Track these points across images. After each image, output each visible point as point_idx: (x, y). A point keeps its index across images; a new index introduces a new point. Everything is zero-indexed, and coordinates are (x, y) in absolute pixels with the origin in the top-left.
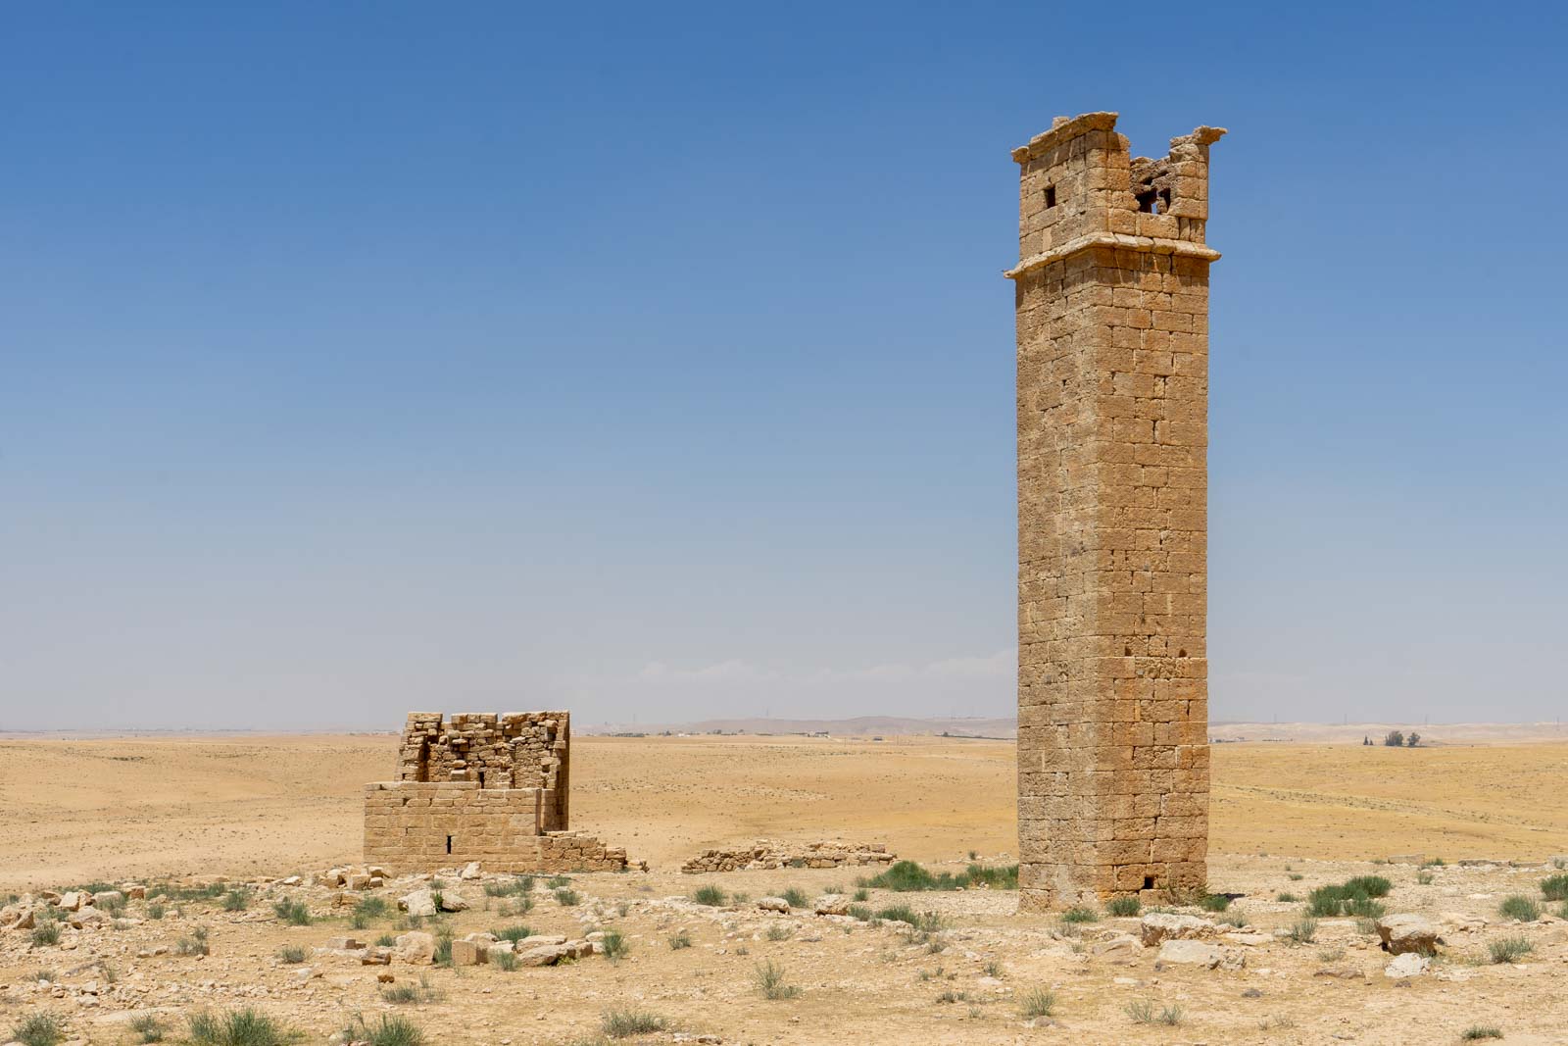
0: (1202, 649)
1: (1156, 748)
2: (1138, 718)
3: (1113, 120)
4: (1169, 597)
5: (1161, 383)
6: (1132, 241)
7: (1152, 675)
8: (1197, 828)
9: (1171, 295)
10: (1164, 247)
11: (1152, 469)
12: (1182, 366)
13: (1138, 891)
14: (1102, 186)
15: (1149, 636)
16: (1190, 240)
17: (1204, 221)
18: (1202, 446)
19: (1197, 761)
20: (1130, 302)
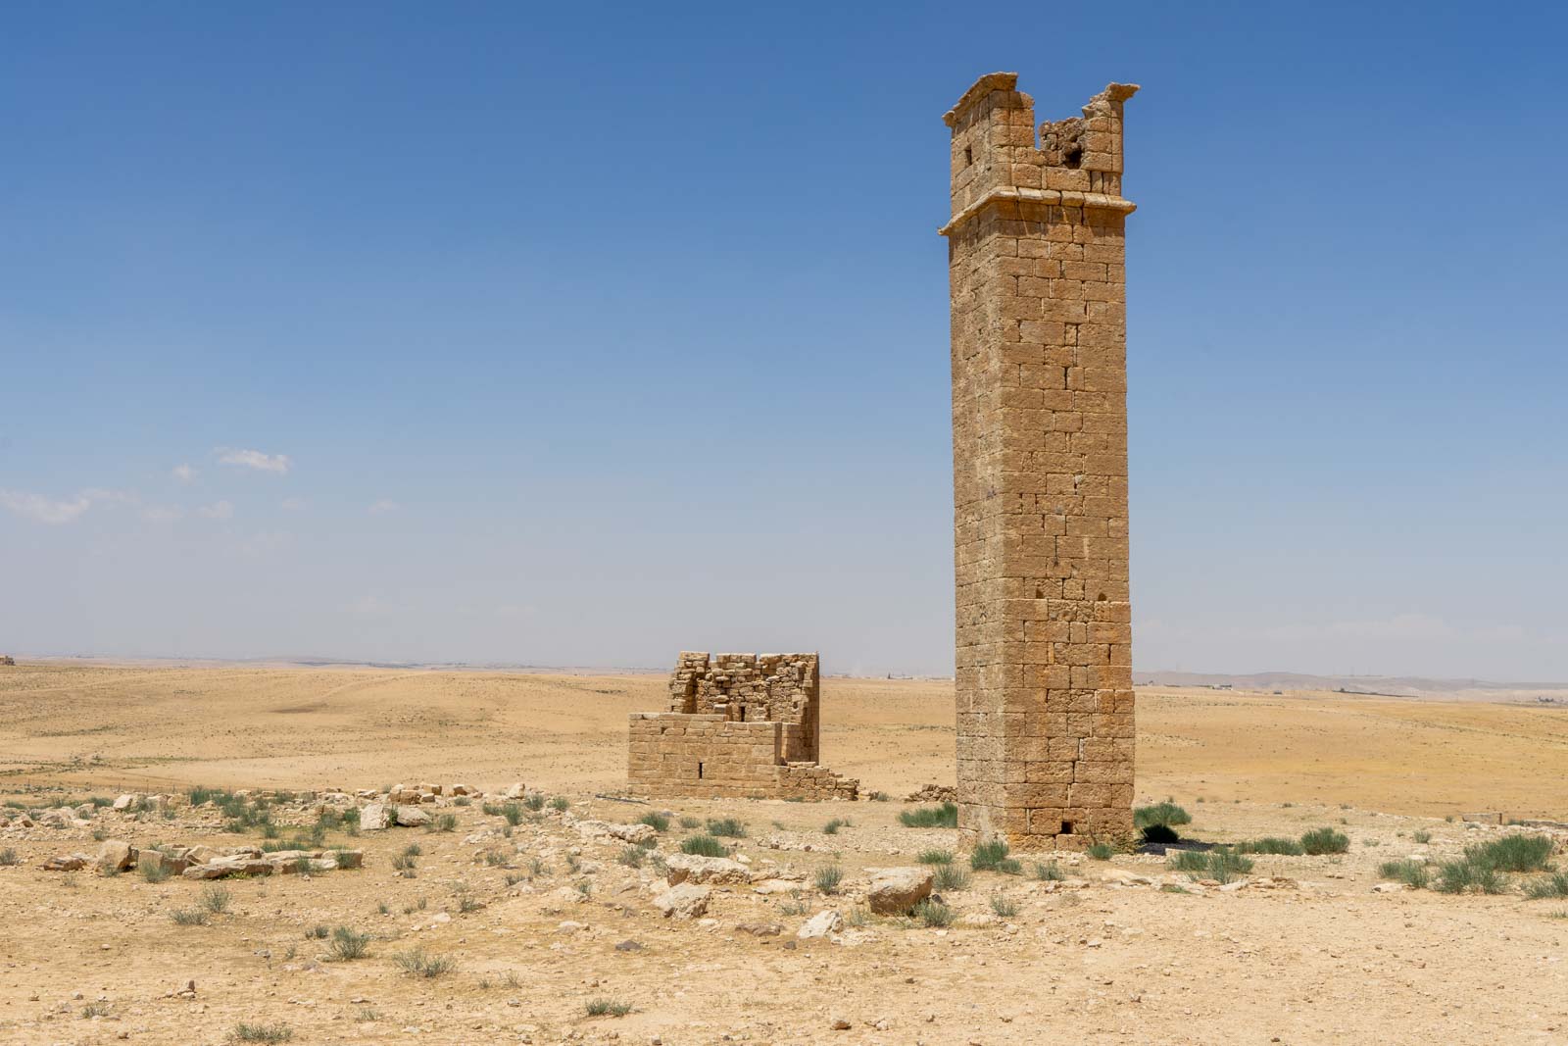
0: (1126, 594)
1: (1073, 691)
2: (1052, 661)
3: (1014, 80)
4: (1086, 541)
5: (1073, 331)
6: (1037, 194)
7: (1068, 618)
8: (1122, 774)
9: (1082, 246)
10: (1072, 199)
11: (1063, 414)
12: (1097, 313)
13: (1054, 836)
14: (1004, 142)
15: (1064, 579)
16: (1103, 193)
17: (1119, 174)
18: (1121, 391)
19: (1120, 706)
20: (1036, 252)
